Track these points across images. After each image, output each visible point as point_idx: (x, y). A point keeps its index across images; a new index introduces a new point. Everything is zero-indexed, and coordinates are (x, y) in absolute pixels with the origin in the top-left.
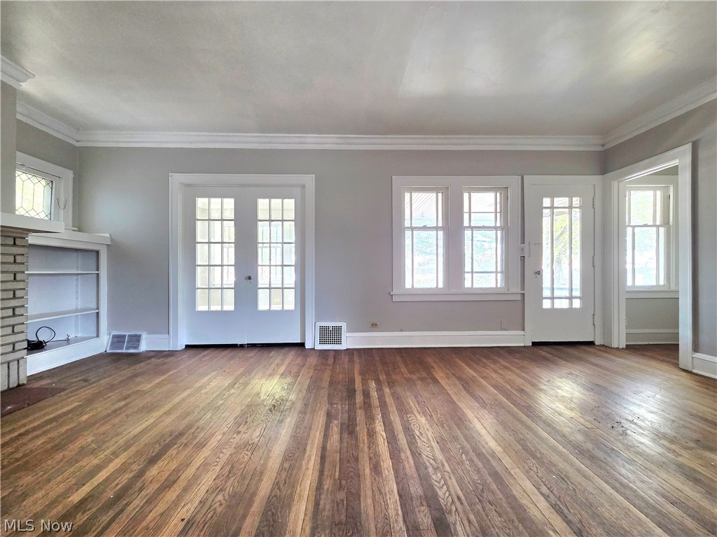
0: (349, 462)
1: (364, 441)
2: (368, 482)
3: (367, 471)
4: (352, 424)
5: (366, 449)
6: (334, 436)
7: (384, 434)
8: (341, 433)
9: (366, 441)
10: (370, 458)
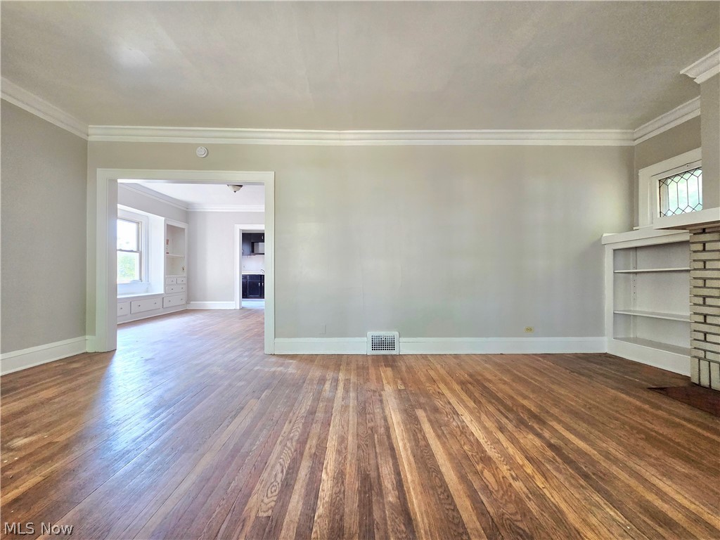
0: (367, 445)
1: (350, 465)
2: (351, 431)
3: (350, 438)
4: (365, 493)
5: (349, 457)
6: (387, 472)
7: (324, 476)
8: (379, 476)
9: (348, 465)
10: (346, 448)
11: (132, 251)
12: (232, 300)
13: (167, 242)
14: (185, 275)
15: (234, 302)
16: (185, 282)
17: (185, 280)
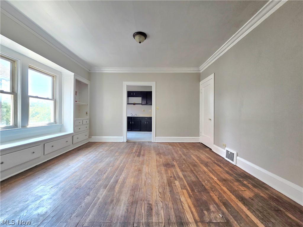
11: (48, 99)
12: (121, 135)
13: (76, 93)
14: (88, 117)
15: (123, 137)
16: (88, 122)
17: (88, 121)
